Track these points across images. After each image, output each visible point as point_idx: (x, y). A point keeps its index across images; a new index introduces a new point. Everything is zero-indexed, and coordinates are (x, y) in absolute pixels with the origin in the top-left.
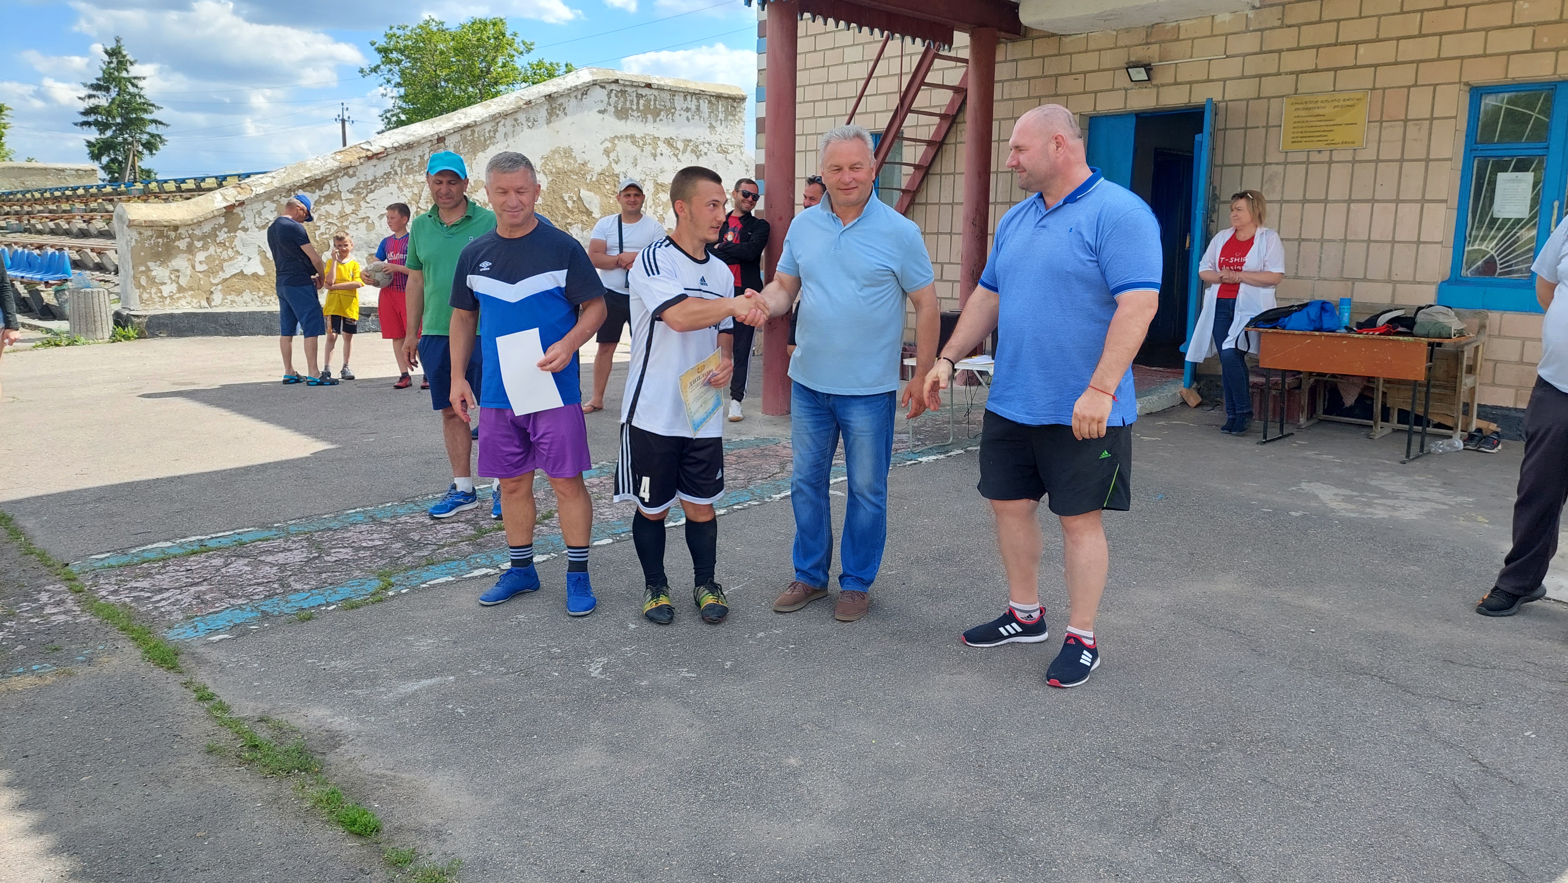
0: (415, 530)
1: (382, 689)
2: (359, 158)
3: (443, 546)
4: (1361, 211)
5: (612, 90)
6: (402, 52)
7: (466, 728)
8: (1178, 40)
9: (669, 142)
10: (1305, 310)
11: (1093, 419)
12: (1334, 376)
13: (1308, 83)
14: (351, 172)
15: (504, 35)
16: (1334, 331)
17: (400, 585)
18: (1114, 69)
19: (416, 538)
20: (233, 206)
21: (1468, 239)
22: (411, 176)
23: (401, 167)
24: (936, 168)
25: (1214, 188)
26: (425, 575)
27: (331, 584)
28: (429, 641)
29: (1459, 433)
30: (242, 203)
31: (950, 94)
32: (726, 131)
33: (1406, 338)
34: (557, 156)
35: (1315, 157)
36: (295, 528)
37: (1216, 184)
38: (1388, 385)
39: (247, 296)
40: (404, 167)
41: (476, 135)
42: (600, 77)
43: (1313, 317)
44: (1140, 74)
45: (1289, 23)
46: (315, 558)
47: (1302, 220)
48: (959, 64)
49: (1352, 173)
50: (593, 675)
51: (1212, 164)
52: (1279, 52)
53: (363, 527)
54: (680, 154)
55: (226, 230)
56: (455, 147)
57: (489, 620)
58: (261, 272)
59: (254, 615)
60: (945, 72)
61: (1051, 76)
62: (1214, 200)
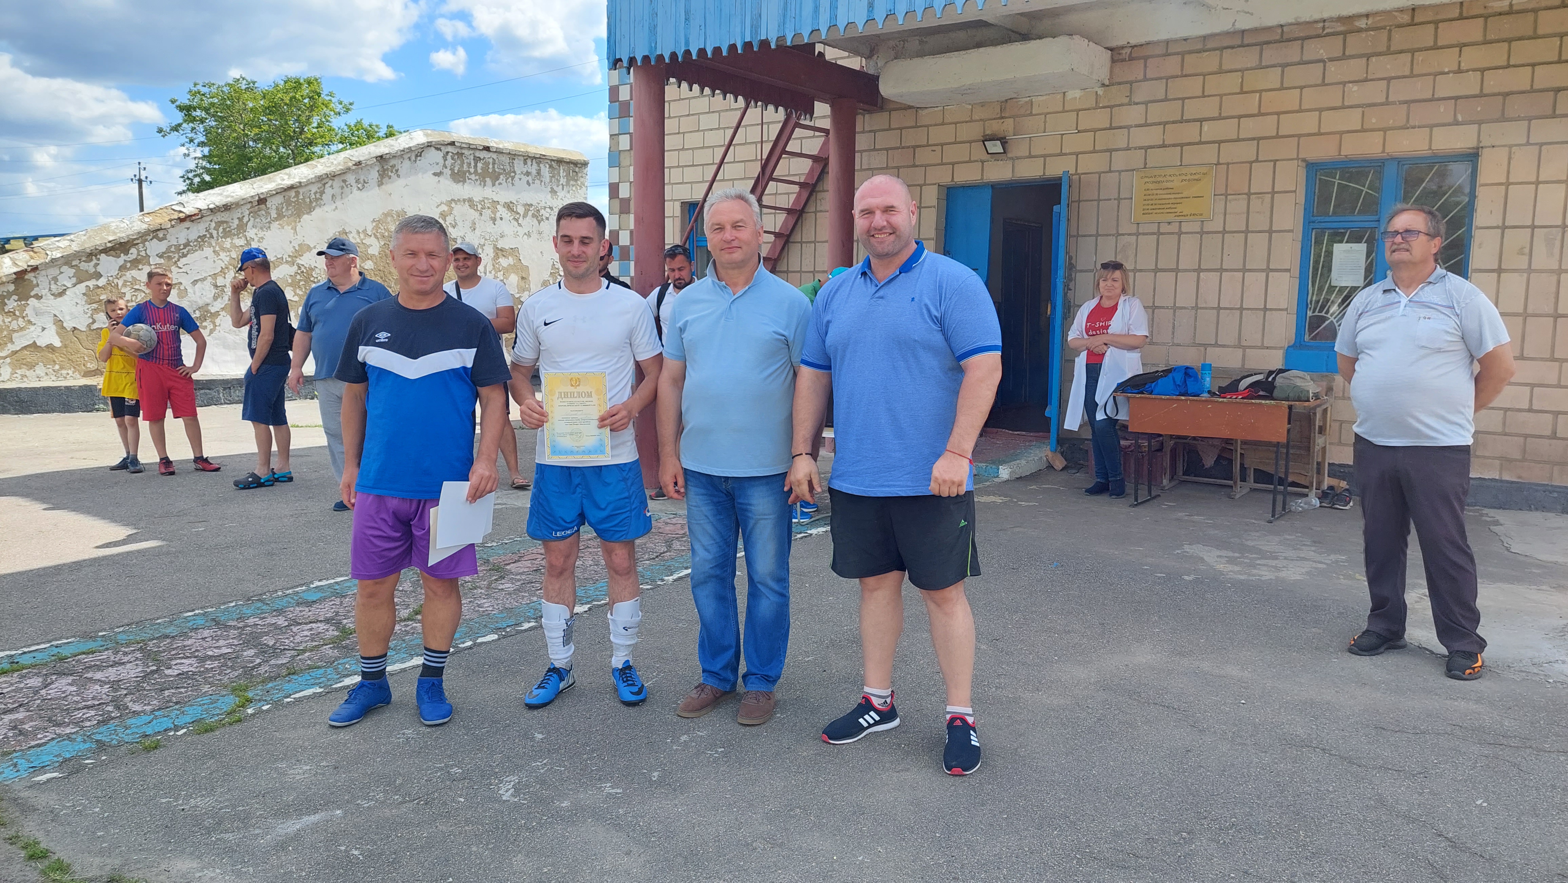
0: (267, 634)
1: (257, 831)
2: (170, 220)
3: (304, 651)
4: (1210, 280)
5: (448, 153)
6: (207, 110)
7: (365, 873)
8: (1031, 114)
9: (509, 206)
10: (1170, 375)
11: (953, 483)
12: (1194, 438)
13: (1156, 157)
14: (161, 235)
15: (319, 95)
16: (1198, 396)
17: (260, 700)
18: (970, 142)
19: (271, 643)
20: (24, 272)
21: (1310, 306)
22: (229, 239)
23: (218, 230)
24: (797, 237)
25: (1071, 258)
26: (287, 686)
27: (177, 703)
28: (305, 768)
29: (1314, 490)
30: (35, 269)
31: (809, 162)
33: (1267, 402)
34: (389, 219)
35: (1164, 228)
36: (124, 637)
37: (1073, 254)
38: (1244, 447)
39: (40, 370)
40: (221, 230)
41: (301, 197)
42: (435, 139)
43: (1178, 383)
44: (995, 147)
45: (1136, 101)
46: (153, 672)
47: (1155, 288)
48: (817, 134)
49: (1201, 244)
50: (504, 798)
51: (1068, 236)
52: (1128, 127)
53: (206, 633)
54: (521, 218)
55: (15, 297)
56: (277, 209)
57: (371, 737)
58: (57, 343)
59: (87, 745)
60: (803, 141)
61: (908, 147)
62: (1070, 269)
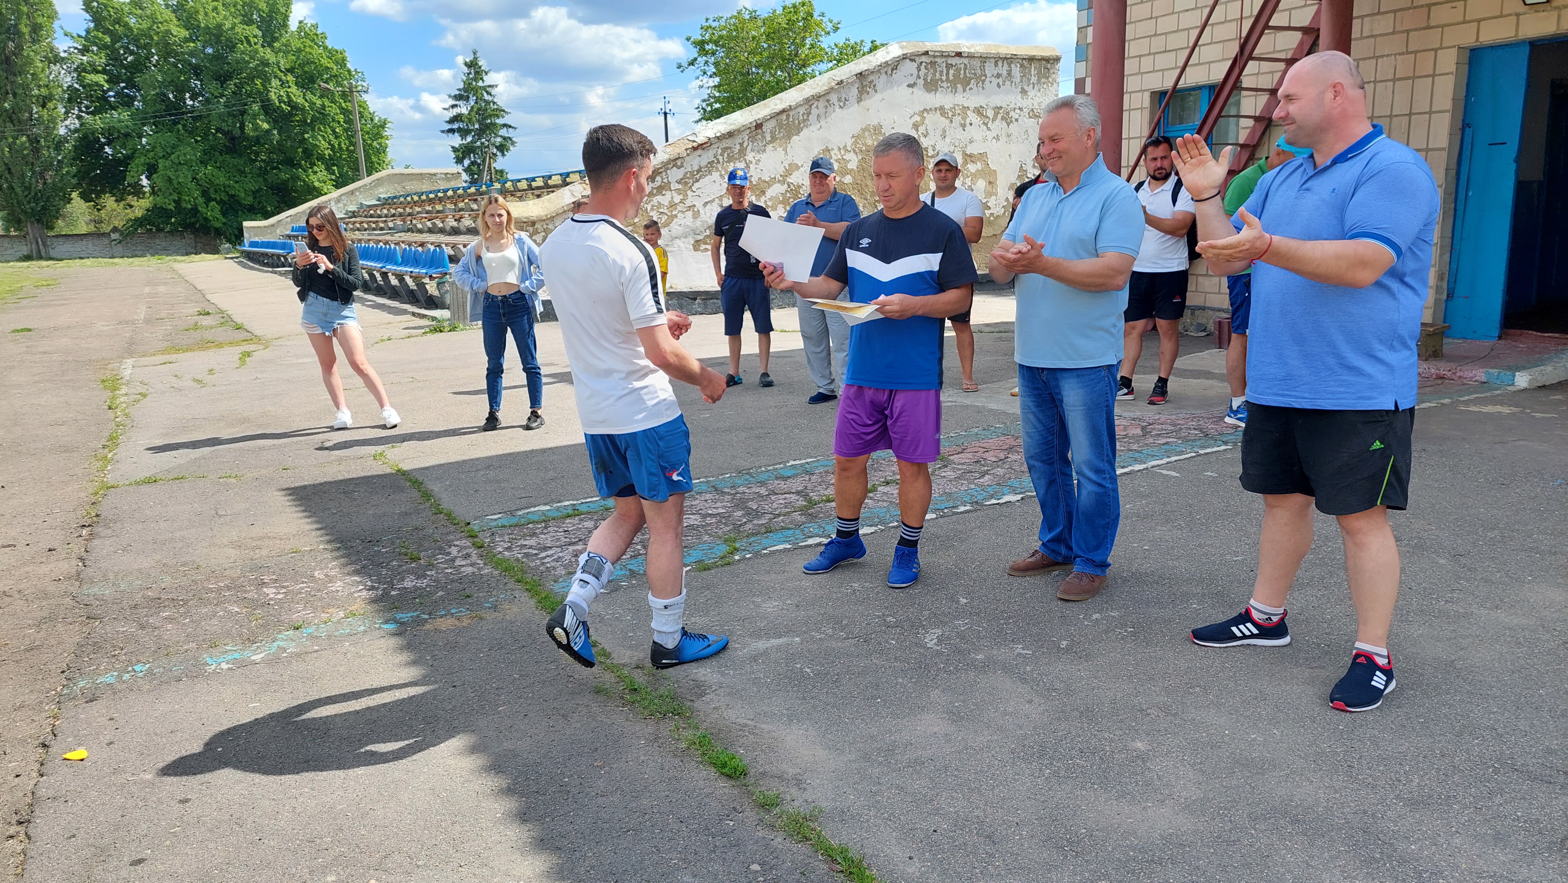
1: (737, 646)
2: (686, 150)
3: (779, 515)
5: (921, 63)
6: (717, 42)
14: (679, 163)
15: (812, 16)
17: (744, 550)
19: (755, 507)
23: (723, 156)
26: (765, 541)
28: (775, 604)
31: (1299, 35)
32: (1039, 94)
34: (867, 134)
40: (726, 155)
41: (791, 119)
42: (909, 50)
50: (928, 646)
53: (708, 496)
56: (771, 132)
60: (1291, 12)
